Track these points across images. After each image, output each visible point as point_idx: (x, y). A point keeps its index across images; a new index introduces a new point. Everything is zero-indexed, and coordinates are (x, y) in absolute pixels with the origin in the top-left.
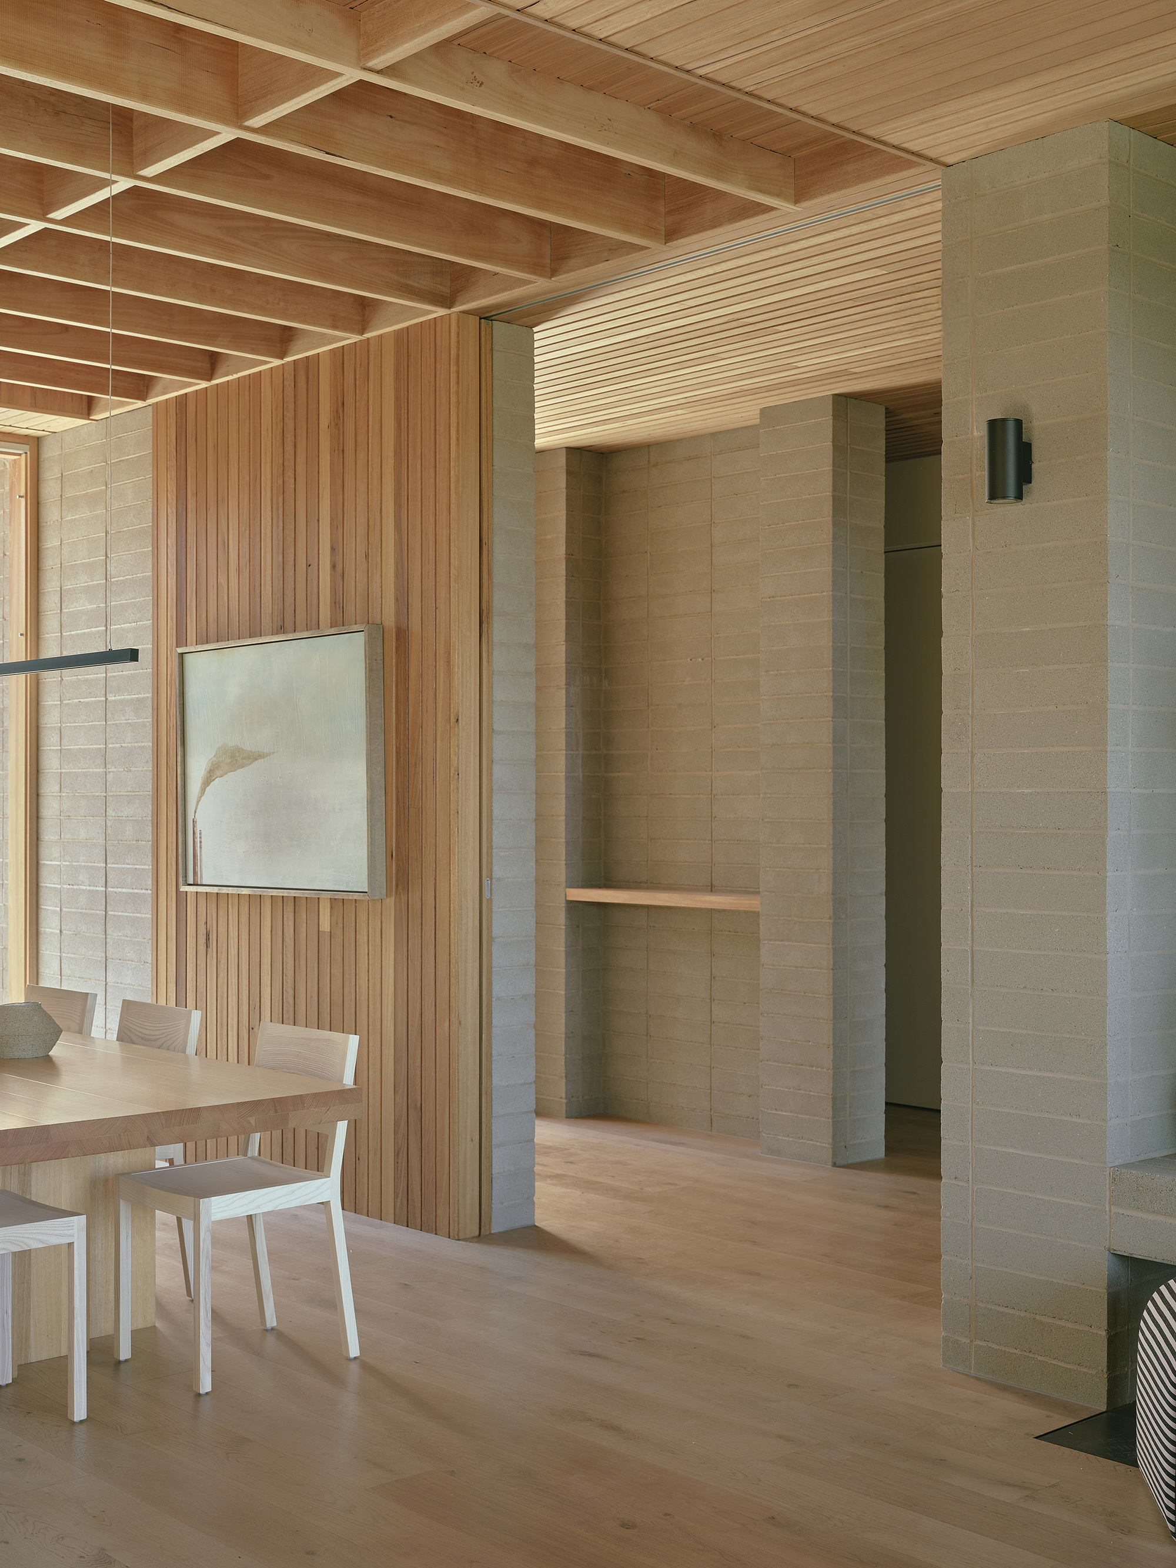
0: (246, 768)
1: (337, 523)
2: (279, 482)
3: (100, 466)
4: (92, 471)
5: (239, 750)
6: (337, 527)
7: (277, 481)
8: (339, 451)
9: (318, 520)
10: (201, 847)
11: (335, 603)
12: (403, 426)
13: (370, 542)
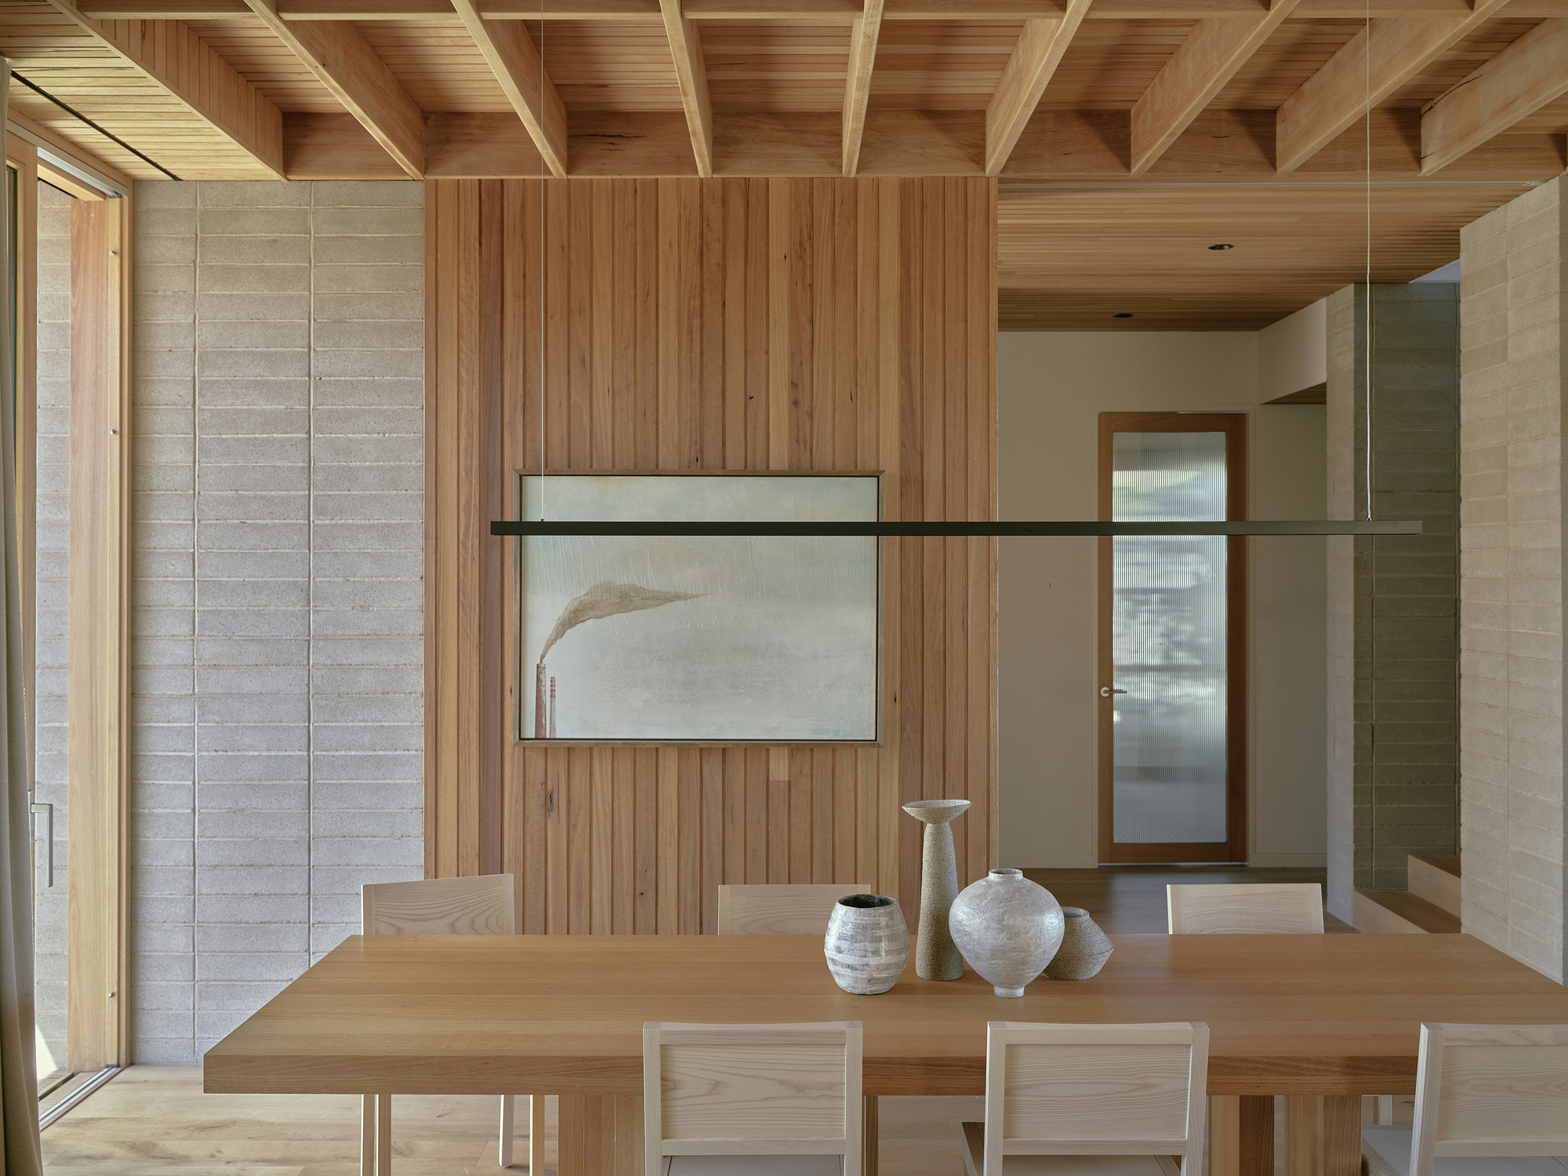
0: (650, 611)
1: (802, 357)
2: (692, 303)
3: (294, 237)
4: (274, 241)
5: (637, 590)
6: (801, 363)
7: (689, 302)
8: (804, 282)
9: (767, 352)
10: (552, 696)
11: (797, 441)
12: (913, 274)
13: (859, 384)
